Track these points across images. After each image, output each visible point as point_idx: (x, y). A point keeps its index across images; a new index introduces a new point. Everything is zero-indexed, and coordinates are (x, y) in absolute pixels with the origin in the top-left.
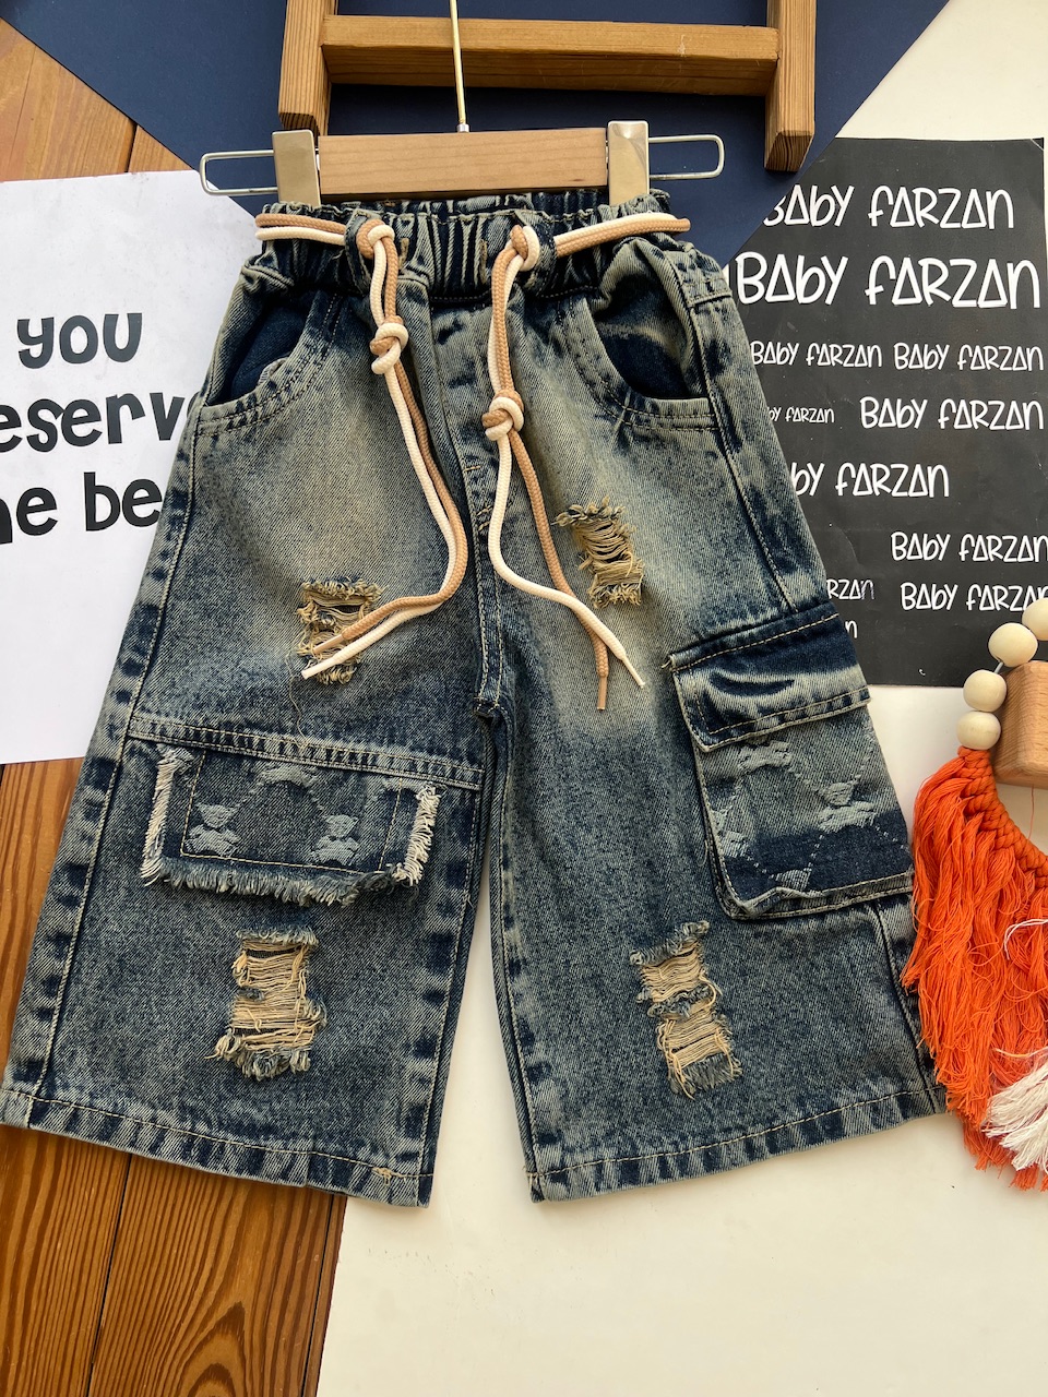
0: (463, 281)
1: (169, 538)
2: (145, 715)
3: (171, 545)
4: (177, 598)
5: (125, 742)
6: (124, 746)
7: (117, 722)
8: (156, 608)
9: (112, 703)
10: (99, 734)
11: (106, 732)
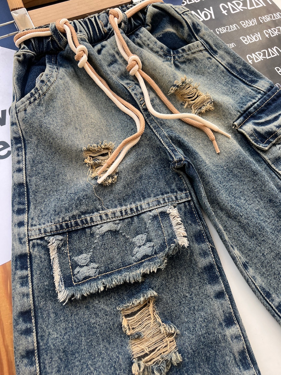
0: (98, 35)
1: (18, 155)
2: (34, 228)
3: (20, 158)
4: (31, 177)
5: (29, 243)
6: (29, 245)
7: (22, 236)
8: (23, 184)
9: (17, 230)
10: (15, 245)
11: (18, 242)
